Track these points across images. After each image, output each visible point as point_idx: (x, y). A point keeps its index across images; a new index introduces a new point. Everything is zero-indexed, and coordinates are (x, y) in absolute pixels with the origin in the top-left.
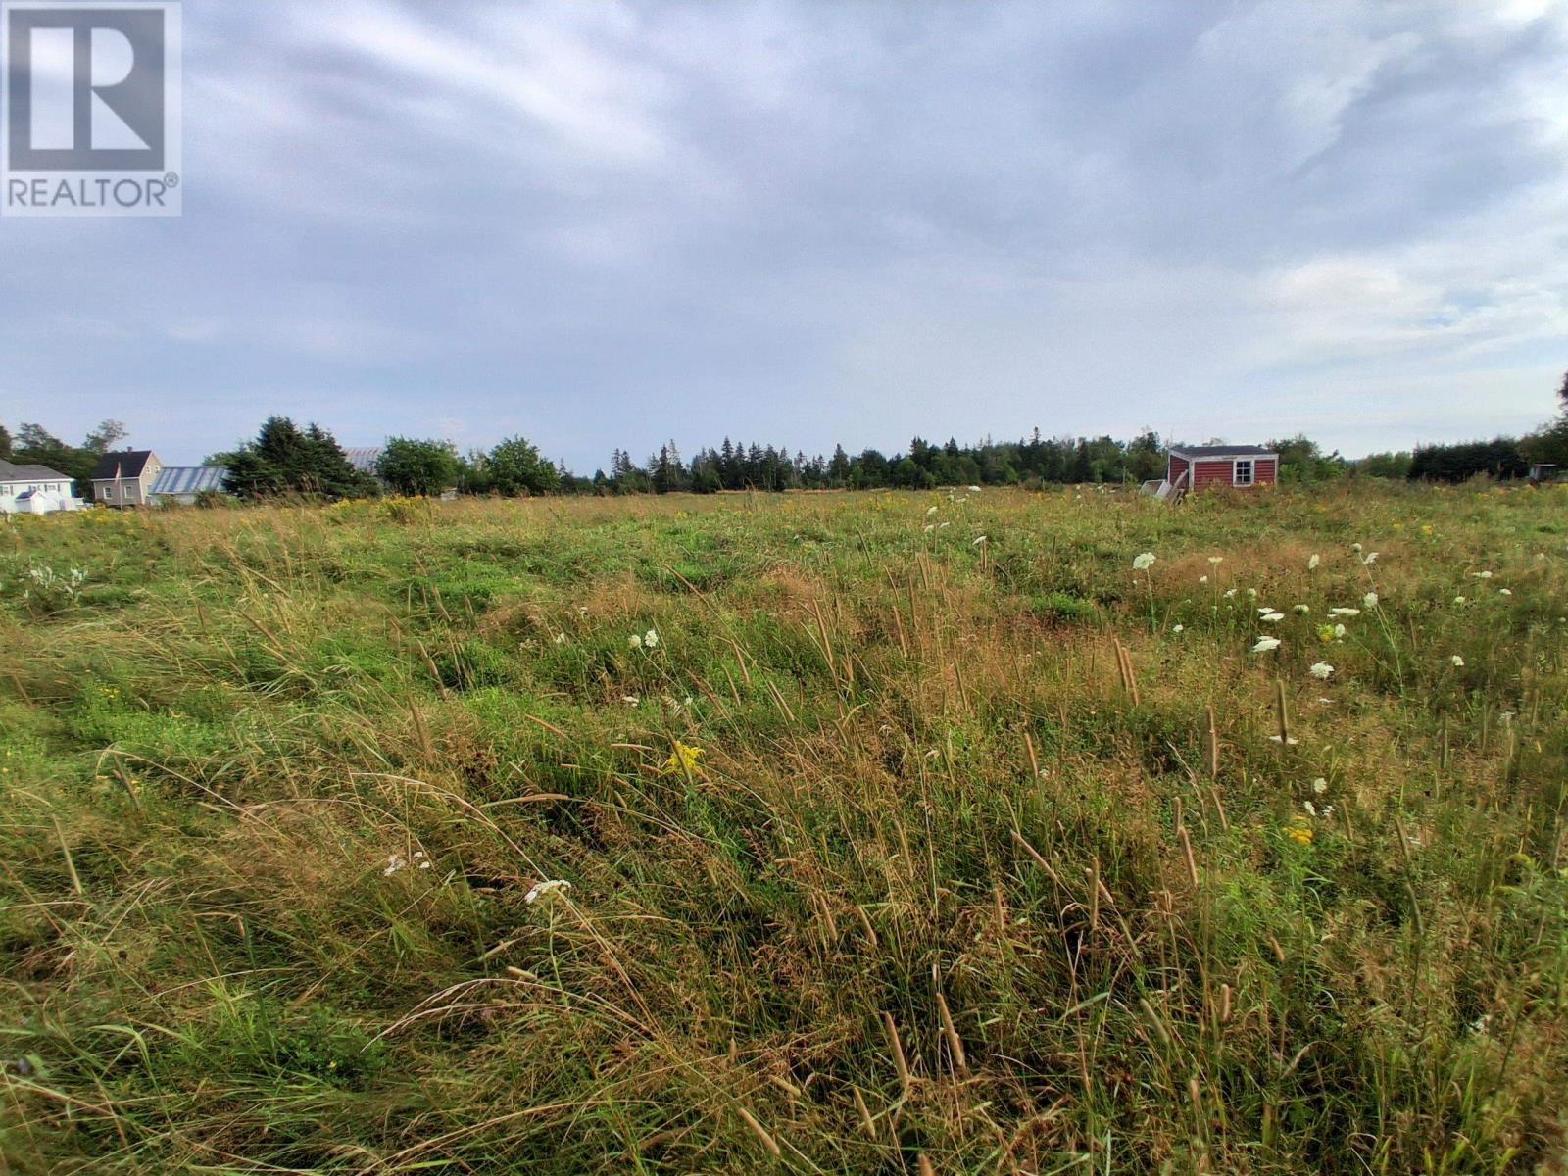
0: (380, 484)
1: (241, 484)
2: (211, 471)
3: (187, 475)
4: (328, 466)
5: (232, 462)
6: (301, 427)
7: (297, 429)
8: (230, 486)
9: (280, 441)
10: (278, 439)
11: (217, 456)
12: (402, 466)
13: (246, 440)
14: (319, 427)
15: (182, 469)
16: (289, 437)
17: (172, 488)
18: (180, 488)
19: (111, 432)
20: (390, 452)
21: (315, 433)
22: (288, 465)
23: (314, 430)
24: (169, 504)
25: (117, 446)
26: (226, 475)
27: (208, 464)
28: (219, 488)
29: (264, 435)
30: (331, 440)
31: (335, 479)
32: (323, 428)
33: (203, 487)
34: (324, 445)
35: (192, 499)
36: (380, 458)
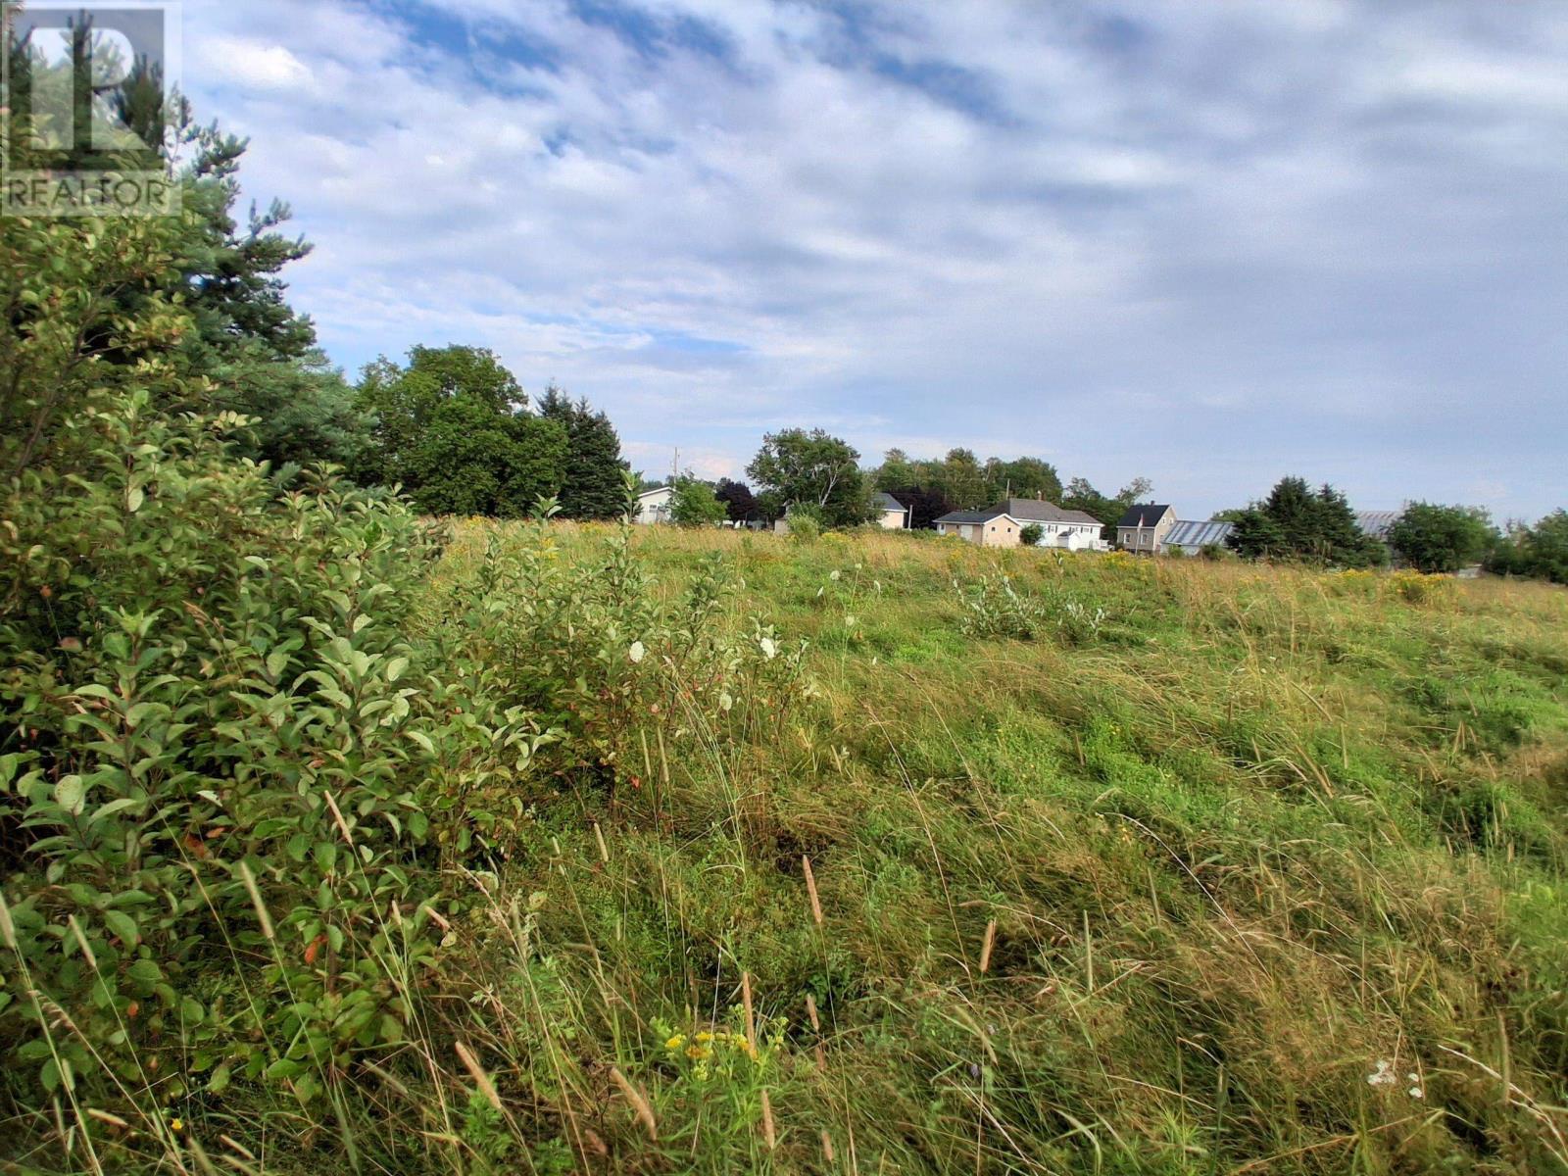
0: (1388, 552)
1: (1243, 541)
2: (1217, 527)
3: (1195, 530)
4: (1334, 529)
5: (1240, 519)
6: (1314, 488)
7: (1310, 490)
8: (1232, 542)
9: (1289, 502)
10: (1289, 500)
11: (1225, 513)
12: (1418, 534)
13: (1256, 500)
14: (1333, 489)
15: (1192, 523)
16: (1299, 498)
17: (1181, 539)
18: (1186, 540)
19: (1140, 486)
20: (1407, 517)
21: (1327, 493)
22: (1293, 526)
23: (1327, 491)
24: (1176, 554)
25: (1143, 500)
26: (1230, 532)
27: (1216, 519)
28: (1222, 543)
29: (1274, 494)
30: (1343, 502)
31: (1338, 543)
32: (1336, 489)
33: (1207, 541)
34: (1334, 508)
35: (1194, 551)
36: (1393, 524)
